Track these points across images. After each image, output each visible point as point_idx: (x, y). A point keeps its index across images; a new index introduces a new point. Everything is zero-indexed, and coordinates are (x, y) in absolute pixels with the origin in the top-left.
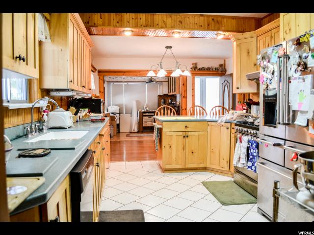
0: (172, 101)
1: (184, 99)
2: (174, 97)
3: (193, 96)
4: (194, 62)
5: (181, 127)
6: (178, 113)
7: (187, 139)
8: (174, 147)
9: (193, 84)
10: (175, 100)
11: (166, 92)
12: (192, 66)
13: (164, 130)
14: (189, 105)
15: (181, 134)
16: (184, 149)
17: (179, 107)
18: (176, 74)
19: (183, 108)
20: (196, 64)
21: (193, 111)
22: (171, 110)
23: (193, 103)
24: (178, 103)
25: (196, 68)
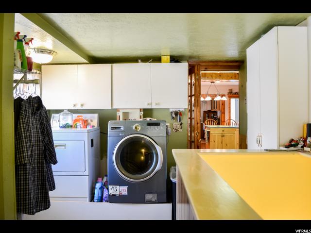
0: (214, 115)
1: (223, 115)
2: (215, 113)
3: (230, 112)
4: (231, 88)
5: (220, 131)
6: (219, 124)
7: (224, 138)
8: (216, 141)
9: (230, 104)
10: (217, 115)
11: (209, 108)
12: (228, 91)
13: (211, 132)
14: (227, 118)
15: (220, 134)
16: (222, 143)
17: (219, 119)
18: (218, 99)
19: (222, 120)
20: (231, 90)
21: (230, 122)
22: (214, 122)
23: (230, 117)
24: (219, 117)
25: (231, 92)
